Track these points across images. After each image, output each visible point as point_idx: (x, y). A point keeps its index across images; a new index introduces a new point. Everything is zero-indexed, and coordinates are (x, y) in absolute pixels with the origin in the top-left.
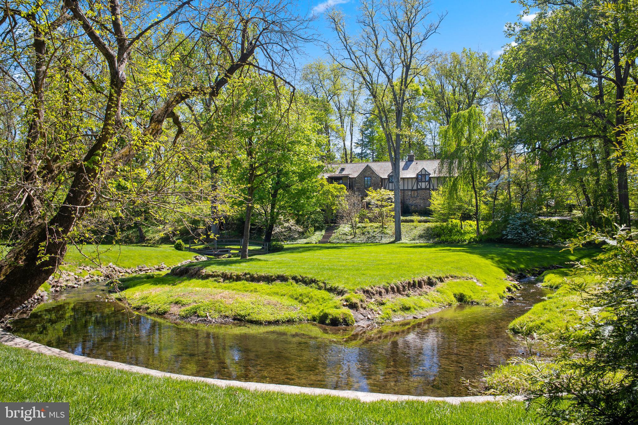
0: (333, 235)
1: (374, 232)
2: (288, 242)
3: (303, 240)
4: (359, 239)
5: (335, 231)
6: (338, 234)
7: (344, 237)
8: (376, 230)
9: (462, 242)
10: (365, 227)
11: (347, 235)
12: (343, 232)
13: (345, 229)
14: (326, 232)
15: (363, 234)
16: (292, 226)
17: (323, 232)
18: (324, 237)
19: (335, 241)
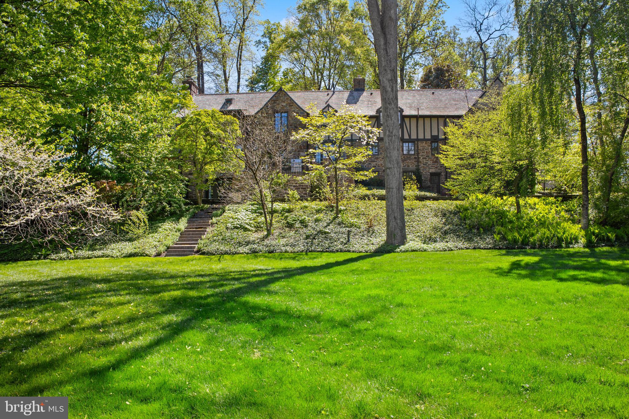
0: (209, 229)
1: (317, 220)
2: (81, 253)
3: (120, 245)
4: (282, 241)
5: (214, 220)
6: (222, 227)
7: (240, 235)
8: (321, 216)
9: (569, 244)
10: (289, 211)
11: (246, 230)
12: (236, 223)
13: (240, 215)
14: (189, 222)
15: (290, 226)
16: (89, 205)
17: (183, 224)
18: (184, 235)
19: (213, 247)
